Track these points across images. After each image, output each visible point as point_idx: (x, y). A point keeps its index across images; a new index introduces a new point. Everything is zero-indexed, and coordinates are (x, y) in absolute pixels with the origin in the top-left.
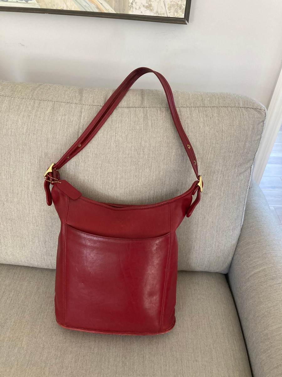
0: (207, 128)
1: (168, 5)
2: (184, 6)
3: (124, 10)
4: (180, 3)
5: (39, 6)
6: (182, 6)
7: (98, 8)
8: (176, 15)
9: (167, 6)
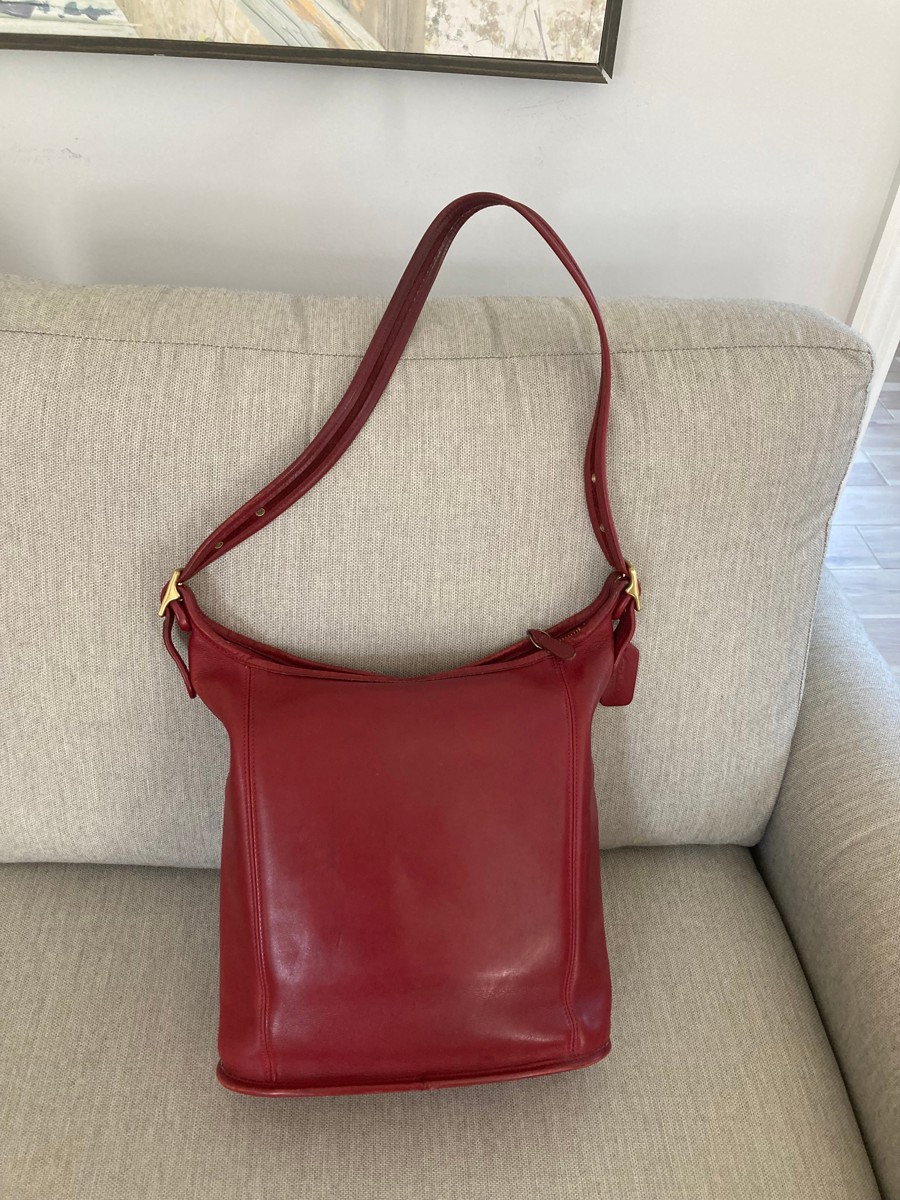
0: (703, 416)
1: (549, 24)
2: (599, 25)
3: (411, 41)
4: (585, 17)
5: (133, 30)
6: (593, 27)
7: (326, 35)
8: (576, 56)
9: (546, 28)
